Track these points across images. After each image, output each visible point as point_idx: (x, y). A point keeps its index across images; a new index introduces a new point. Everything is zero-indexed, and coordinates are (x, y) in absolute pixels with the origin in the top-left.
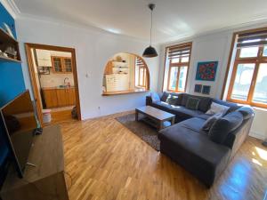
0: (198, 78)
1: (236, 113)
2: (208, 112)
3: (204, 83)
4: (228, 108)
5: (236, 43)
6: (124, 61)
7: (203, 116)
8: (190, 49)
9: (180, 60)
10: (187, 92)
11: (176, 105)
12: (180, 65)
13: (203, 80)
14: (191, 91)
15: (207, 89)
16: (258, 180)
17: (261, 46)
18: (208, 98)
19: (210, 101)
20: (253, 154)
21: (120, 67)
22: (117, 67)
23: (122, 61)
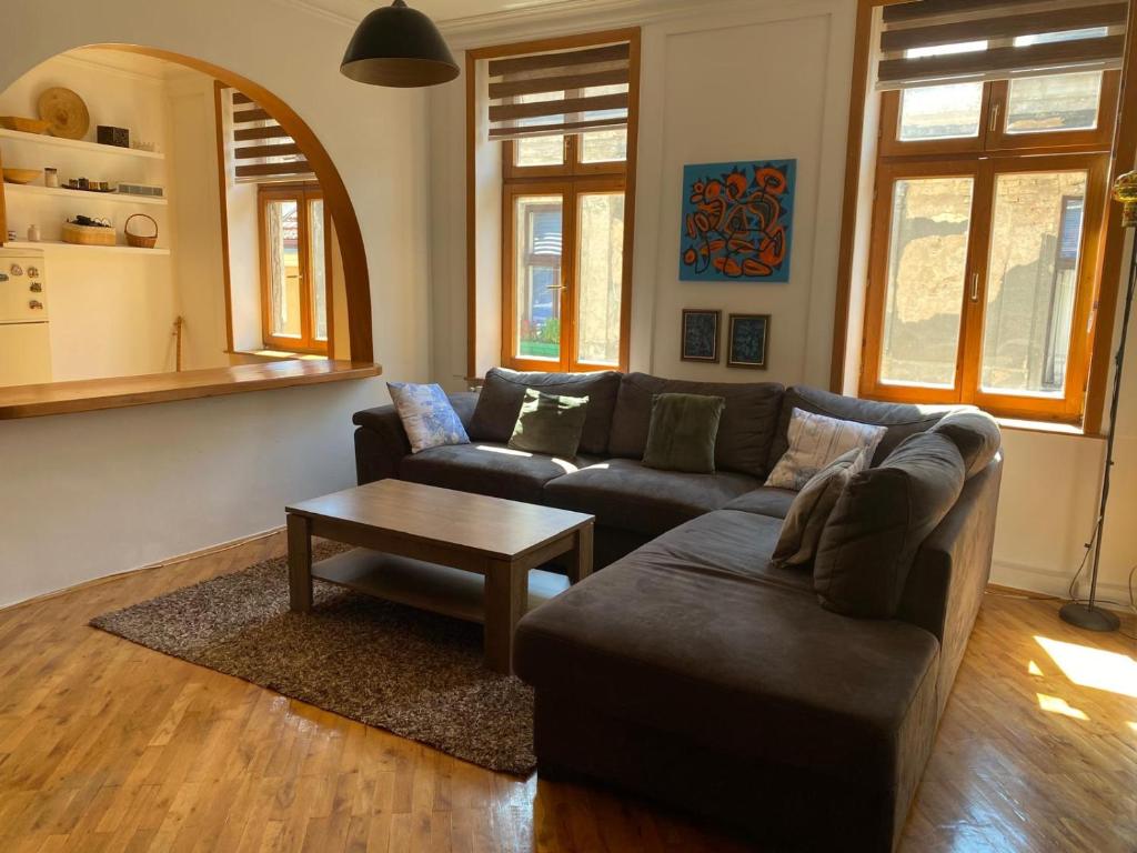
0: (695, 265)
1: (929, 442)
2: (780, 474)
3: (733, 298)
4: (874, 432)
5: (876, 57)
6: (110, 136)
7: (756, 497)
8: (631, 76)
9: (572, 147)
10: (637, 366)
11: (584, 454)
12: (572, 180)
13: (725, 275)
14: (658, 358)
15: (751, 336)
16: (1093, 793)
17: (996, 76)
18: (768, 391)
19: (779, 405)
20: (1033, 669)
21: (83, 185)
22: (54, 179)
23: (93, 131)
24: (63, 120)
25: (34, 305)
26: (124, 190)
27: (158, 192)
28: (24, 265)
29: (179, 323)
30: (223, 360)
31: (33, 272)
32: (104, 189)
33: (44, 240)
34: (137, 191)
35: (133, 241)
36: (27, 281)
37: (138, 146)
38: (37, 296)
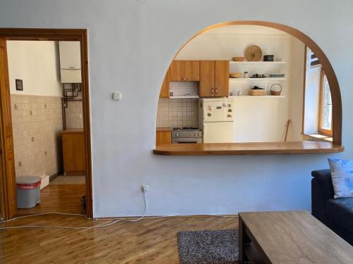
6: (268, 58)
21: (257, 76)
22: (247, 75)
23: (263, 57)
24: (253, 55)
25: (229, 116)
26: (271, 76)
27: (283, 76)
28: (227, 104)
29: (289, 122)
30: (300, 138)
31: (229, 106)
32: (263, 76)
33: (242, 95)
34: (275, 76)
35: (273, 93)
36: (228, 109)
37: (277, 60)
38: (230, 113)
